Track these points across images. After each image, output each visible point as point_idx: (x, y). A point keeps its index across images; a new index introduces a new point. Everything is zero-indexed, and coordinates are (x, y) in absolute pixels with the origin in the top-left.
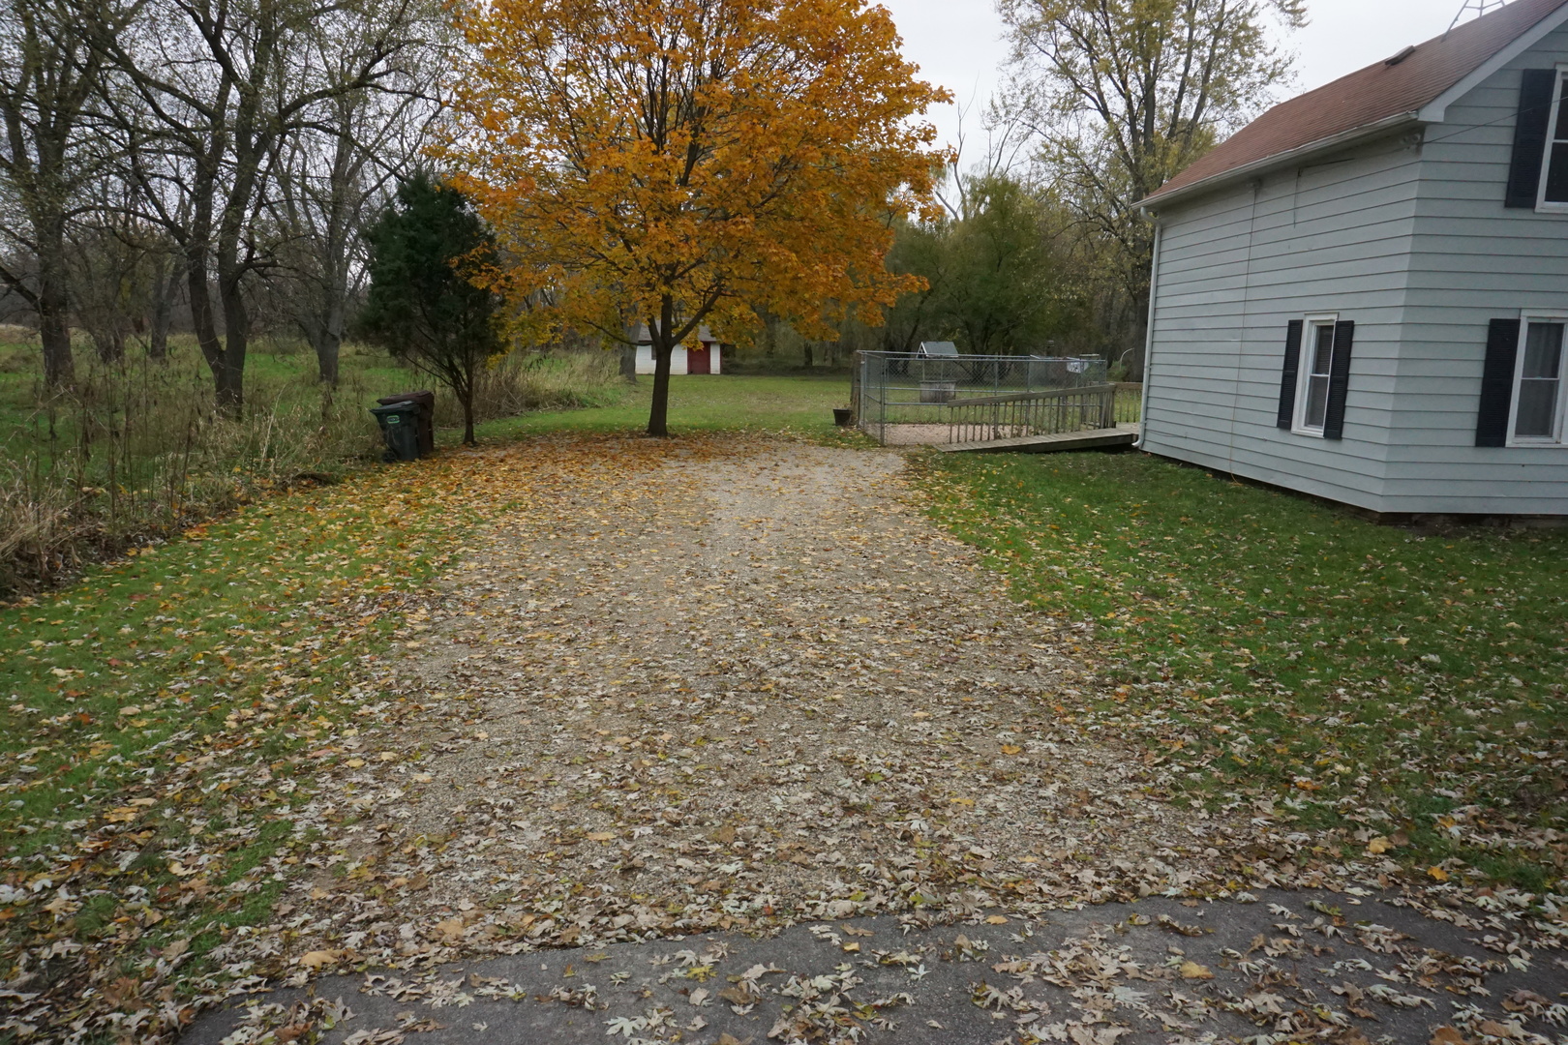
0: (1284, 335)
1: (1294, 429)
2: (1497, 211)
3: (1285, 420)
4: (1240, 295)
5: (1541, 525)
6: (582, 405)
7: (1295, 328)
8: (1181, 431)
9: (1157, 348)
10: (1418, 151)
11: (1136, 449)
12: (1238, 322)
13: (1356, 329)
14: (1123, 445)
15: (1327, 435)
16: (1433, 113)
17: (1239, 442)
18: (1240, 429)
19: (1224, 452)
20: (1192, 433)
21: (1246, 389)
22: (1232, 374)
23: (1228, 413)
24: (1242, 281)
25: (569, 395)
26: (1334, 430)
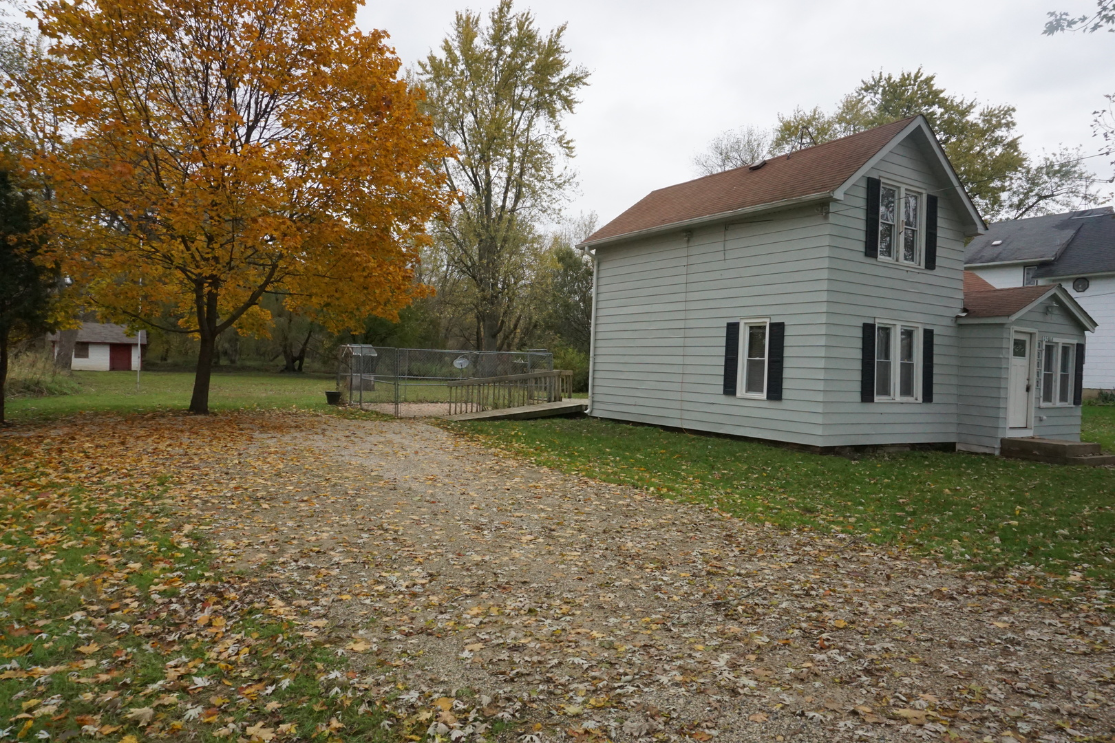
0: (724, 332)
1: (738, 394)
2: (861, 257)
3: (730, 387)
4: (681, 306)
5: (892, 450)
6: (51, 392)
7: (733, 329)
8: (632, 401)
9: (600, 344)
10: (826, 217)
11: (586, 414)
12: (681, 324)
13: (786, 328)
14: (576, 413)
15: (769, 398)
16: (839, 194)
17: (686, 406)
18: (686, 397)
19: (676, 414)
20: (640, 402)
21: (689, 370)
22: (679, 360)
23: (677, 387)
24: (682, 297)
25: (38, 383)
26: (775, 393)
